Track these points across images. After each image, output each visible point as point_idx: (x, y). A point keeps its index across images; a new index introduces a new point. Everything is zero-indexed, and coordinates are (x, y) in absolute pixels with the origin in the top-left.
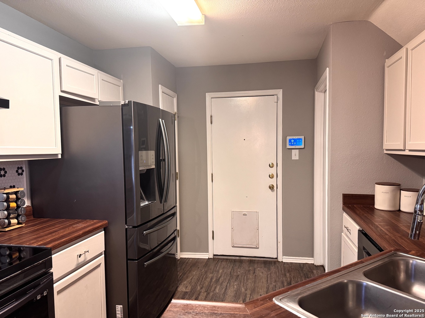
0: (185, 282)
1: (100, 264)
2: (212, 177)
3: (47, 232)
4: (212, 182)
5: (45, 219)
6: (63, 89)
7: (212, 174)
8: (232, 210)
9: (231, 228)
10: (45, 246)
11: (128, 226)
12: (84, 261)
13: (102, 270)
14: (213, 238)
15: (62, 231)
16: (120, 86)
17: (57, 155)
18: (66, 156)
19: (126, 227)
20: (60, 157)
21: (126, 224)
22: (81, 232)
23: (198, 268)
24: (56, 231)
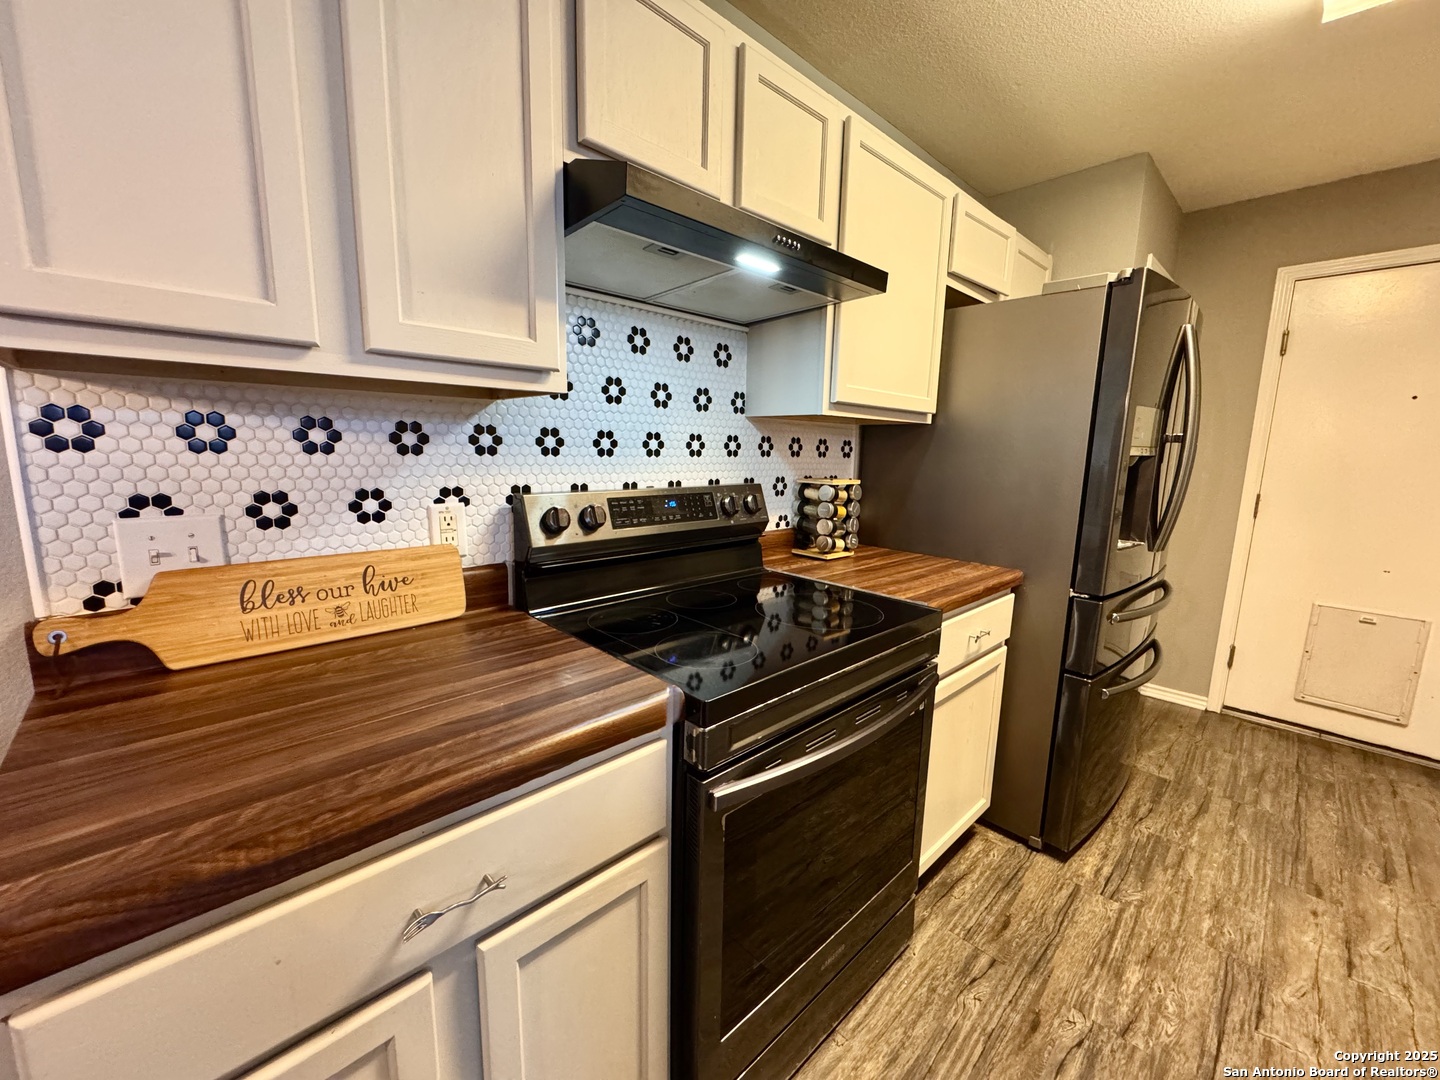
0: (1152, 753)
1: (997, 667)
2: (1257, 504)
3: (905, 574)
4: (1255, 517)
5: (882, 550)
6: (954, 269)
7: (1258, 496)
8: (1317, 603)
9: (1301, 651)
10: (926, 604)
11: (1075, 592)
12: (978, 651)
13: (998, 679)
14: (1230, 665)
15: (935, 577)
16: (1045, 269)
17: (924, 414)
18: (940, 421)
19: (1072, 594)
20: (929, 421)
21: (1073, 586)
22: (981, 587)
23: (1181, 727)
24: (923, 576)
